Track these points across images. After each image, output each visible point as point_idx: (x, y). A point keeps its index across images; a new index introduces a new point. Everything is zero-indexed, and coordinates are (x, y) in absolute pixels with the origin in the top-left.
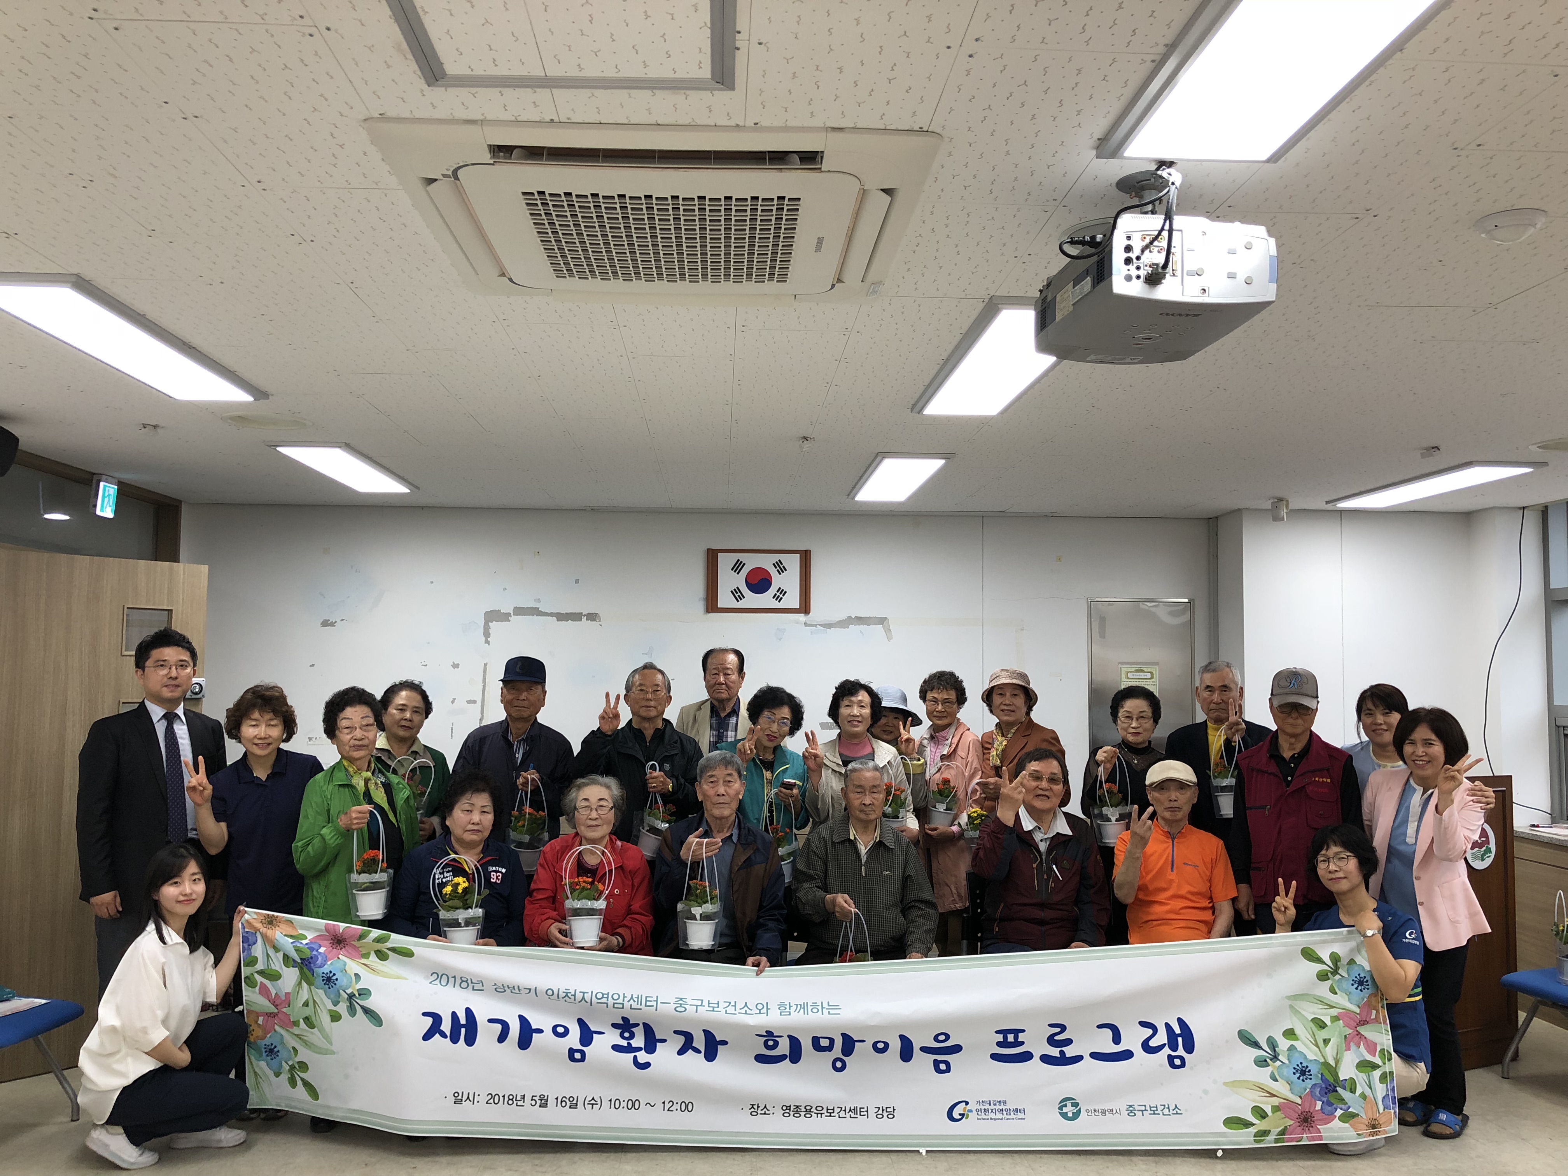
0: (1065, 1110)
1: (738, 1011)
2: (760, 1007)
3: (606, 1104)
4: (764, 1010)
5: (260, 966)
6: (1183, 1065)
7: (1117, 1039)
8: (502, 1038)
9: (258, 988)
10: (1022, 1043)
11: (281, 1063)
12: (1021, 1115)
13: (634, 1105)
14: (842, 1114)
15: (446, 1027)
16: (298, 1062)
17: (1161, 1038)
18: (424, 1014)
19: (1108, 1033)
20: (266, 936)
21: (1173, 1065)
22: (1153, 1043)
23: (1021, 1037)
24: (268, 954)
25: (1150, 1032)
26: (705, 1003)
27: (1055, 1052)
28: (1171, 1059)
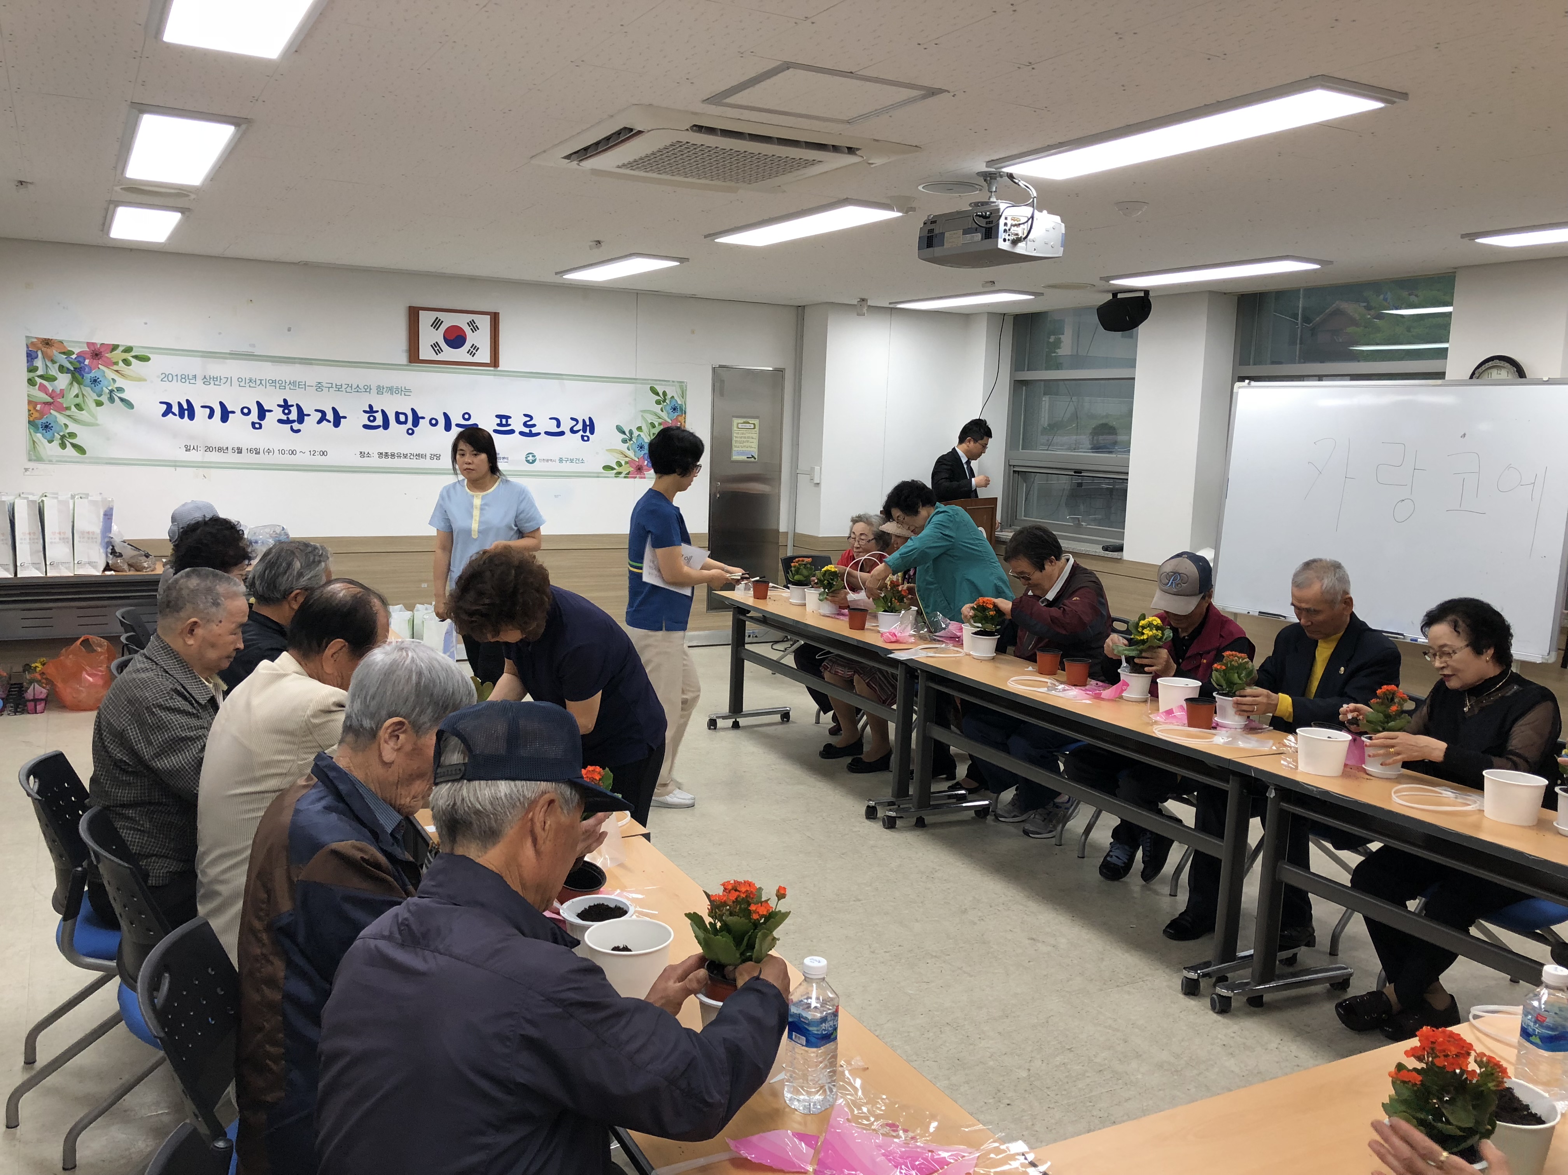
0: (528, 459)
1: (353, 390)
2: (366, 387)
3: (276, 452)
4: (368, 390)
5: (39, 372)
6: (588, 440)
7: (558, 426)
8: (211, 416)
9: (37, 386)
10: (510, 425)
11: (54, 434)
12: (505, 460)
13: (293, 452)
14: (412, 457)
15: (175, 409)
16: (68, 433)
17: (580, 426)
18: (161, 403)
19: (555, 422)
20: (47, 354)
21: (583, 440)
22: (575, 429)
23: (510, 421)
24: (46, 365)
25: (575, 423)
26: (334, 386)
27: (527, 430)
28: (582, 437)
